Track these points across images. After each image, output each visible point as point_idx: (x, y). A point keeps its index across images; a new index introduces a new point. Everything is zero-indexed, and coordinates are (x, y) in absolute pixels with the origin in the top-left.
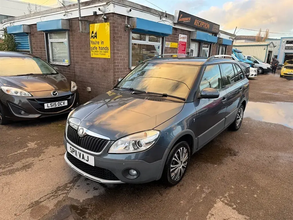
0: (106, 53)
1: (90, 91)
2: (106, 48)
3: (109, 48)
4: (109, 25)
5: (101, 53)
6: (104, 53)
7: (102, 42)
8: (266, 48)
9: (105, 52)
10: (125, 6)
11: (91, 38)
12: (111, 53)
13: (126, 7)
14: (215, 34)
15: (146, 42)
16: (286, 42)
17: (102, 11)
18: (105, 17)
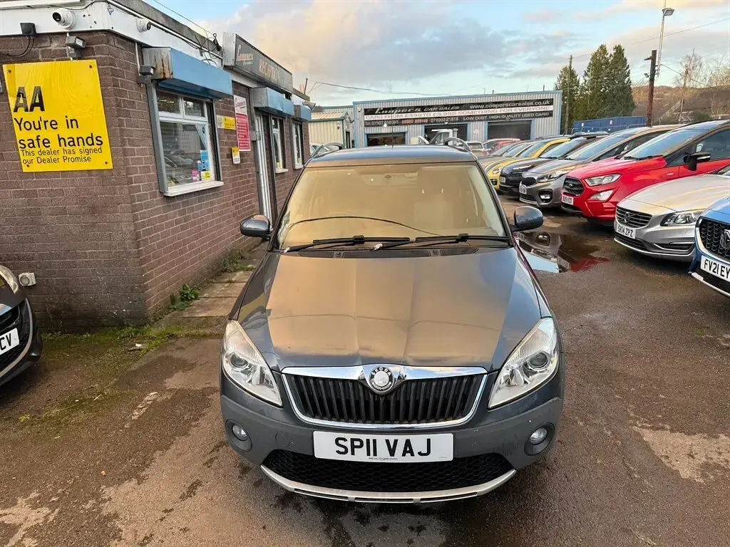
0: (92, 155)
1: (35, 283)
2: (90, 140)
3: (105, 139)
4: (95, 69)
5: (68, 156)
6: (84, 155)
7: (72, 123)
8: (341, 127)
9: (88, 152)
10: (131, 12)
11: (16, 110)
12: (113, 153)
13: (135, 16)
14: (288, 96)
15: (181, 117)
16: (363, 111)
17: (65, 23)
18: (80, 43)
